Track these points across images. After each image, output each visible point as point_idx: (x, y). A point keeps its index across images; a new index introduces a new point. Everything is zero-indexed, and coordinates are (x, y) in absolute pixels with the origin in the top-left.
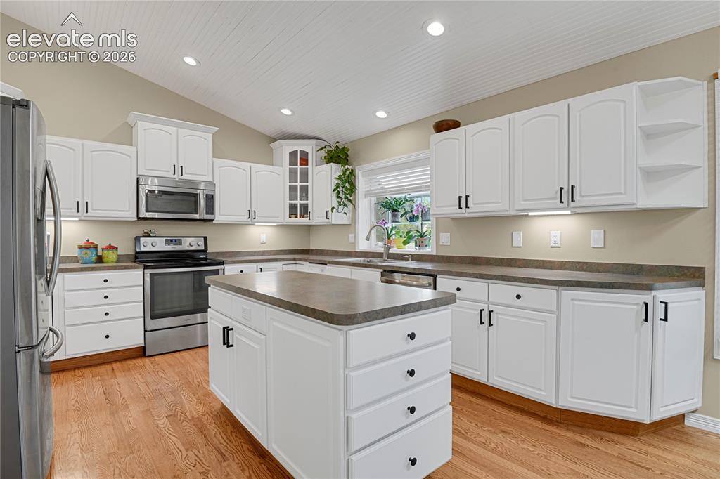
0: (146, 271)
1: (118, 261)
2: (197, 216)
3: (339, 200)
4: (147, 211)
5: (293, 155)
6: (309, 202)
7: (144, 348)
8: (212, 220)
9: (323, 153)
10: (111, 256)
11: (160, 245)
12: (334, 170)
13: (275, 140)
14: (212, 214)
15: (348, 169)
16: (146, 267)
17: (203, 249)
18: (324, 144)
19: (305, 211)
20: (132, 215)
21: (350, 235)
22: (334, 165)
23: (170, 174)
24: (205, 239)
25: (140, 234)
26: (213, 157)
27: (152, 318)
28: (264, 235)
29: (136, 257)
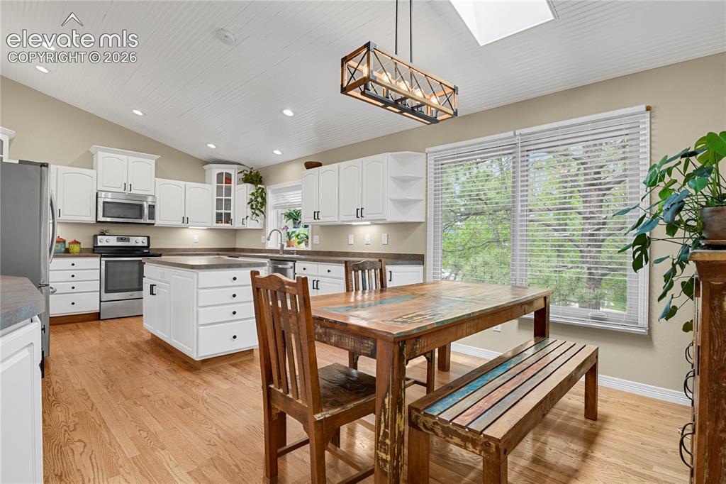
0: (102, 259)
1: (80, 252)
2: (142, 221)
3: (253, 211)
4: (104, 216)
5: (220, 175)
6: (232, 212)
7: (99, 314)
8: (154, 224)
9: (242, 176)
10: (76, 248)
11: (112, 241)
12: (250, 188)
13: (207, 163)
14: (153, 219)
15: (260, 188)
16: (102, 257)
17: (146, 245)
18: (242, 168)
19: (228, 219)
20: (92, 219)
21: (262, 237)
22: (249, 185)
23: (122, 190)
24: (148, 238)
25: (97, 233)
26: (156, 177)
27: (106, 292)
28: (197, 236)
29: (94, 250)
